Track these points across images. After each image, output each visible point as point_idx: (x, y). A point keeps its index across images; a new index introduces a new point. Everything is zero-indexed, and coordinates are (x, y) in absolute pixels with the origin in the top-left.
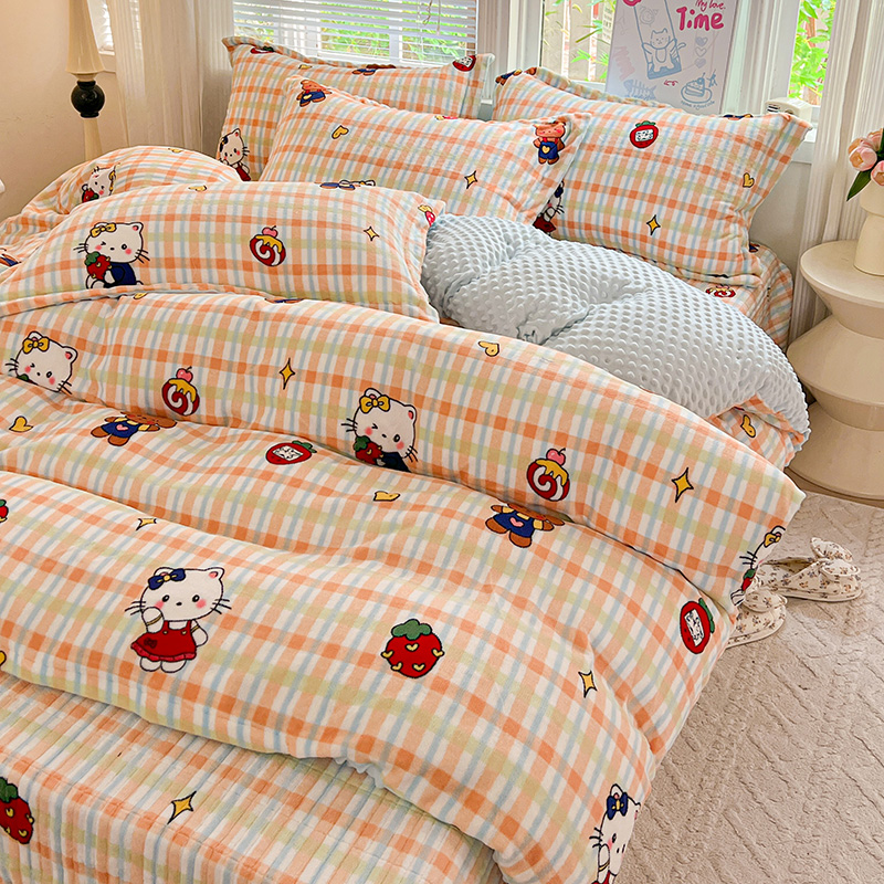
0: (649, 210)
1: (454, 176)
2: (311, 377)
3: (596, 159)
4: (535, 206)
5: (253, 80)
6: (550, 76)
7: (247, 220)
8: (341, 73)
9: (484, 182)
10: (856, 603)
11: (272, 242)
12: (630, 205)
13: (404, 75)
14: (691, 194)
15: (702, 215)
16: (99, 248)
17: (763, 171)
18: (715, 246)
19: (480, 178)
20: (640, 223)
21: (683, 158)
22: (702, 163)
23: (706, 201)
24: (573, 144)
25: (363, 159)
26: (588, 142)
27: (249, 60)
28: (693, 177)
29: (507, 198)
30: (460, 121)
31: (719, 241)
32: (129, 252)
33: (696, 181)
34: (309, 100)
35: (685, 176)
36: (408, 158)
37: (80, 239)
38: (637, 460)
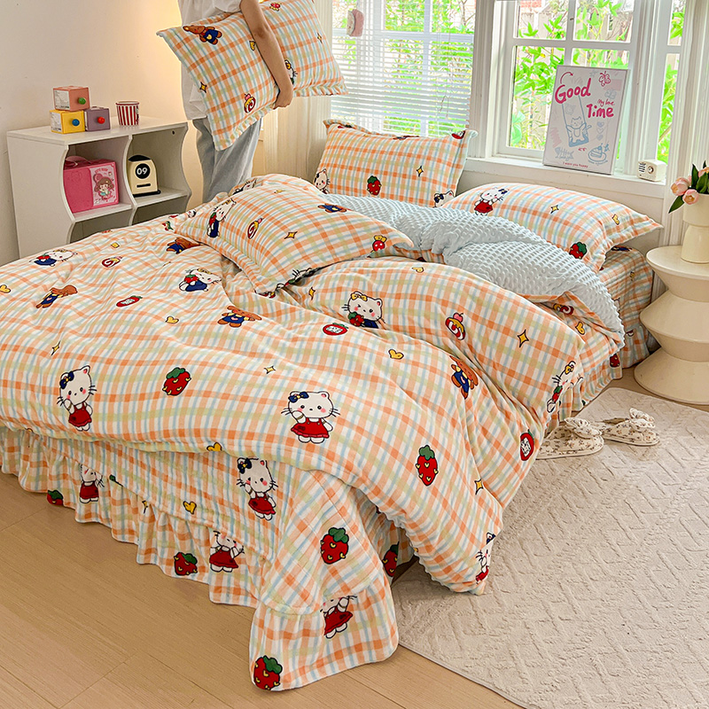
5: (337, 143)
8: (386, 139)
10: (652, 447)
27: (337, 132)
38: (499, 325)
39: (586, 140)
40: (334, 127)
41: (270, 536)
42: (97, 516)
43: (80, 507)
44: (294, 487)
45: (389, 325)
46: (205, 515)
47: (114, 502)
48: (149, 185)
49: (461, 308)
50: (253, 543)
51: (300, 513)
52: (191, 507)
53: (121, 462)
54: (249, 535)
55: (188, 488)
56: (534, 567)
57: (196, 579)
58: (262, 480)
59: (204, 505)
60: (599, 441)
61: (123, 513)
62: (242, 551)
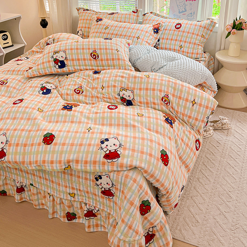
0: (180, 44)
1: (134, 37)
3: (167, 32)
4: (153, 44)
5: (84, 17)
6: (156, 14)
7: (89, 49)
8: (105, 15)
10: (229, 130)
11: (95, 54)
12: (175, 43)
13: (120, 15)
14: (190, 39)
15: (192, 44)
16: (56, 57)
17: (206, 34)
18: (195, 51)
19: (140, 37)
20: (178, 47)
21: (187, 31)
22: (192, 32)
23: (193, 41)
24: (162, 29)
26: (165, 28)
27: (83, 13)
28: (190, 35)
29: (147, 42)
30: (135, 24)
32: (63, 58)
33: (191, 36)
34: (99, 21)
35: (188, 35)
36: (123, 33)
37: (51, 55)
38: (184, 98)
39: (186, 11)
40: (82, 11)
41: (112, 205)
42: (25, 198)
43: (17, 197)
44: (124, 186)
45: (137, 101)
46: (80, 198)
47: (34, 194)
48: (8, 43)
49: (167, 92)
50: (104, 207)
51: (130, 198)
52: (73, 195)
53: (35, 178)
54: (101, 205)
55: (71, 188)
56: (207, 190)
57: (77, 222)
58: (107, 183)
59: (79, 194)
60: (212, 131)
61: (38, 198)
62: (98, 210)
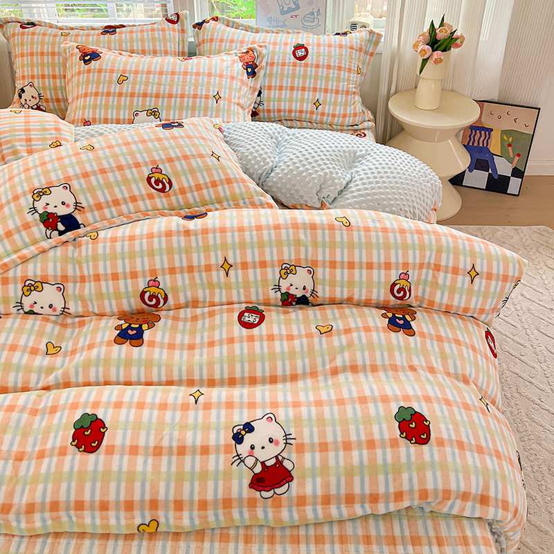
0: (314, 96)
1: (207, 97)
2: (245, 266)
3: (277, 71)
4: (250, 105)
5: (32, 48)
6: (228, 21)
7: (137, 165)
8: (93, 35)
9: (225, 97)
11: (160, 177)
12: (303, 95)
14: (335, 83)
15: (342, 94)
16: (45, 208)
18: (350, 110)
19: (221, 95)
20: (310, 105)
21: (326, 64)
22: (337, 65)
23: (343, 86)
24: (262, 64)
25: (145, 95)
26: (269, 61)
28: (334, 73)
29: (238, 104)
31: (352, 107)
32: (68, 206)
33: (336, 76)
34: (90, 60)
35: (329, 74)
36: (175, 90)
37: (28, 204)
38: (447, 267)
39: (298, 7)
40: (16, 28)
